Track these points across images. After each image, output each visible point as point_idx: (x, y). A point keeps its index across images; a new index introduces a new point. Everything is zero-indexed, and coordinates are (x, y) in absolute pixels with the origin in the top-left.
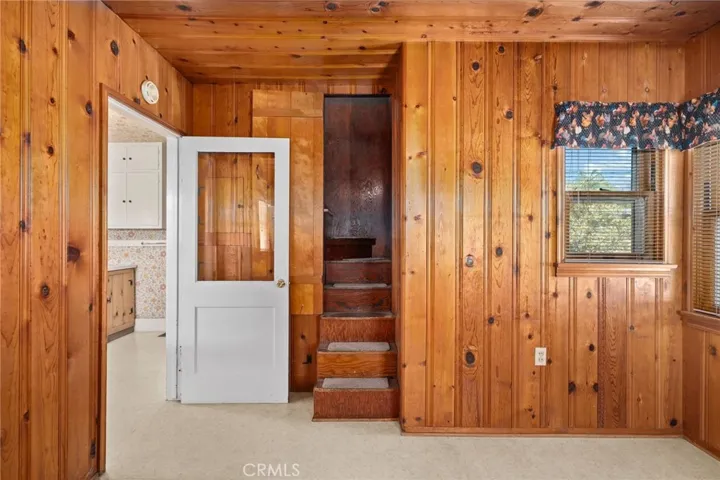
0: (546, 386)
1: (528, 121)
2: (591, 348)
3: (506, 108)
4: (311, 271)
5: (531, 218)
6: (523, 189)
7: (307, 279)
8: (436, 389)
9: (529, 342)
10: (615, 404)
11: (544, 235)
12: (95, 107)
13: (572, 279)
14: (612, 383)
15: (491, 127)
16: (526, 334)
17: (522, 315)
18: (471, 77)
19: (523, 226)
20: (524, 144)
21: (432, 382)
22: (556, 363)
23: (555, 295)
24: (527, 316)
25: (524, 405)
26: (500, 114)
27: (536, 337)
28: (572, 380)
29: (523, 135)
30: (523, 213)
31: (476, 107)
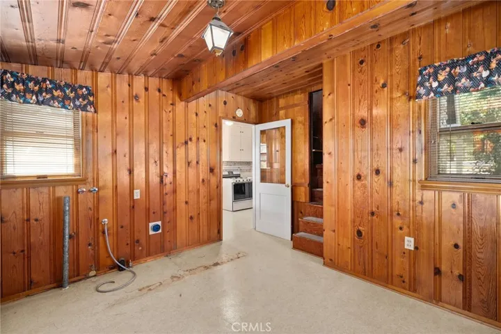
0: (414, 264)
1: (398, 86)
2: (456, 246)
3: (382, 82)
4: (303, 181)
5: (401, 150)
6: (395, 131)
7: (301, 185)
8: (340, 247)
9: (400, 231)
10: (482, 297)
11: (412, 160)
12: (218, 124)
13: (437, 192)
14: (479, 279)
15: (372, 96)
16: (398, 226)
17: (395, 213)
18: (359, 70)
19: (395, 156)
20: (395, 101)
21: (338, 242)
22: (423, 251)
23: (421, 203)
24: (398, 214)
25: (397, 271)
26: (377, 87)
27: (406, 230)
28: (438, 266)
29: (394, 96)
30: (394, 147)
31: (362, 86)
